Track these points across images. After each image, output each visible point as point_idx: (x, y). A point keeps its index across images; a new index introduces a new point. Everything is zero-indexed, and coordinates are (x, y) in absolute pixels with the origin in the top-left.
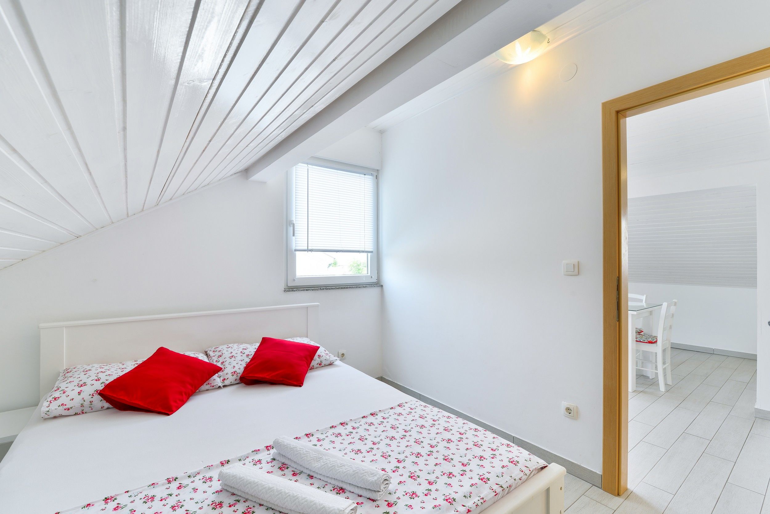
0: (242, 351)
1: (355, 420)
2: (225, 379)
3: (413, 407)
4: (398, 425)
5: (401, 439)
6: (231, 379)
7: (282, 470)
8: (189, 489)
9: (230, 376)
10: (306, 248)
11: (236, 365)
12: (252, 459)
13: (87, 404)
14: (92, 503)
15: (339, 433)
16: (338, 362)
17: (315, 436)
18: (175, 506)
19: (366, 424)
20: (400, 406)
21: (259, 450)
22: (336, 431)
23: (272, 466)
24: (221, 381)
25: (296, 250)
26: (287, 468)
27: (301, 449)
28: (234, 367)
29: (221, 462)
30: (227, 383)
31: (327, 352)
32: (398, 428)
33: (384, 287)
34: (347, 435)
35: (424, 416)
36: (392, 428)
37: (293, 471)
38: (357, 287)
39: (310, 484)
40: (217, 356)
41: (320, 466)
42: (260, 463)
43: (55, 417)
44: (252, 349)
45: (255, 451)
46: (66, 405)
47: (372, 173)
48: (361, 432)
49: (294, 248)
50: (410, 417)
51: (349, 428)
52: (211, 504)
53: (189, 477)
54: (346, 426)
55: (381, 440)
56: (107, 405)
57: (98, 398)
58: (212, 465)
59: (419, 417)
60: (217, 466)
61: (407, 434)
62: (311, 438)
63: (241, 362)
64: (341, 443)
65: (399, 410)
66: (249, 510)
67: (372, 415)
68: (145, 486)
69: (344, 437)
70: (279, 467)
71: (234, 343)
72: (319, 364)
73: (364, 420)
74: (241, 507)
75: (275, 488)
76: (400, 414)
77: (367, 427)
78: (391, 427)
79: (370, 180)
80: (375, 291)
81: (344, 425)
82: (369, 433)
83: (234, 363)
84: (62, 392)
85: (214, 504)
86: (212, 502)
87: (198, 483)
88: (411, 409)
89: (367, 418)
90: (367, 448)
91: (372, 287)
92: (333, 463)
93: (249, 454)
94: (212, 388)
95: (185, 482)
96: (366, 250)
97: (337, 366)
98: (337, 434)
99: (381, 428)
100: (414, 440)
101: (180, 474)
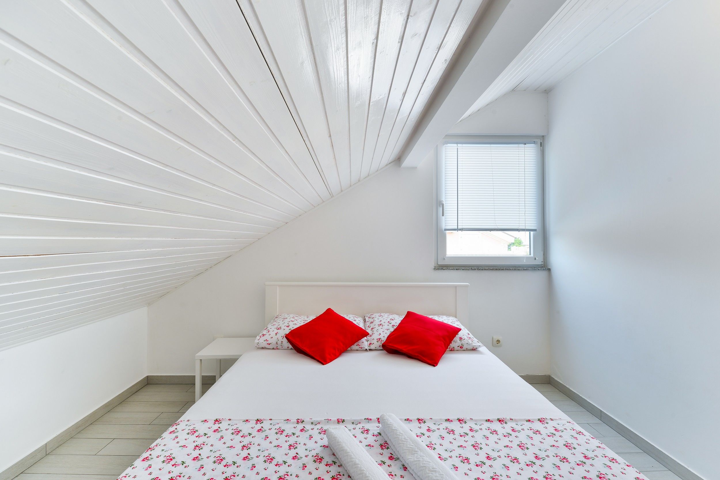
0: (390, 321)
1: (476, 420)
2: (371, 344)
3: (559, 428)
4: (529, 446)
5: (527, 465)
6: (377, 345)
7: (382, 449)
8: (307, 435)
9: (375, 341)
10: (456, 227)
11: (382, 333)
12: (363, 427)
13: (279, 342)
14: (250, 419)
15: (453, 430)
16: (483, 349)
17: (427, 424)
18: (292, 446)
19: (489, 429)
20: (541, 421)
21: (371, 419)
22: (451, 426)
23: (375, 440)
24: (368, 345)
25: (446, 230)
26: (388, 448)
27: (401, 434)
28: (380, 334)
29: (338, 419)
30: (372, 347)
31: (471, 336)
32: (527, 448)
33: (552, 270)
34: (461, 436)
35: (572, 446)
36: (520, 446)
37: (391, 454)
38: (515, 270)
39: (401, 475)
40: (370, 322)
41: (412, 460)
42: (367, 433)
43: (263, 348)
44: (398, 320)
45: (367, 419)
46: (268, 341)
47: (535, 140)
48: (479, 438)
49: (444, 227)
50: (550, 441)
51: (466, 428)
52: (314, 456)
53: (312, 423)
54: (464, 425)
55: (499, 457)
56: (290, 347)
57: (285, 340)
58: (330, 420)
59: (564, 445)
60: (334, 422)
61: (538, 462)
62: (422, 425)
63: (386, 331)
64: (451, 442)
65: (538, 426)
66: (339, 476)
67: (500, 421)
68: (282, 420)
69: (457, 436)
70: (381, 444)
71: (386, 313)
72: (460, 347)
73: (488, 424)
74: (334, 470)
75: (359, 466)
76: (537, 432)
77: (488, 434)
78: (518, 445)
79: (531, 148)
80: (541, 275)
81: (462, 422)
82: (488, 442)
83: (381, 331)
84: (267, 331)
85: (317, 457)
86: (317, 454)
87: (315, 433)
88: (556, 430)
89: (492, 423)
90: (478, 460)
91: (535, 269)
92: (425, 463)
93: (361, 420)
94: (360, 349)
95: (308, 427)
96: (527, 228)
97: (480, 353)
98: (450, 430)
99: (506, 441)
100: (545, 474)
101: (307, 419)
